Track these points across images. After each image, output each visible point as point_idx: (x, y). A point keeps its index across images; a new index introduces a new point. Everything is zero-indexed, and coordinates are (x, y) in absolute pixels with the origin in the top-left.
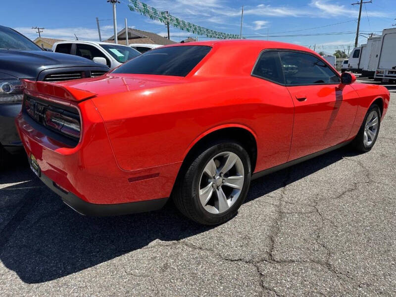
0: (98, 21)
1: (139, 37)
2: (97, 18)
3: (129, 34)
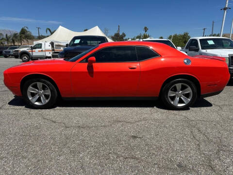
0: (213, 22)
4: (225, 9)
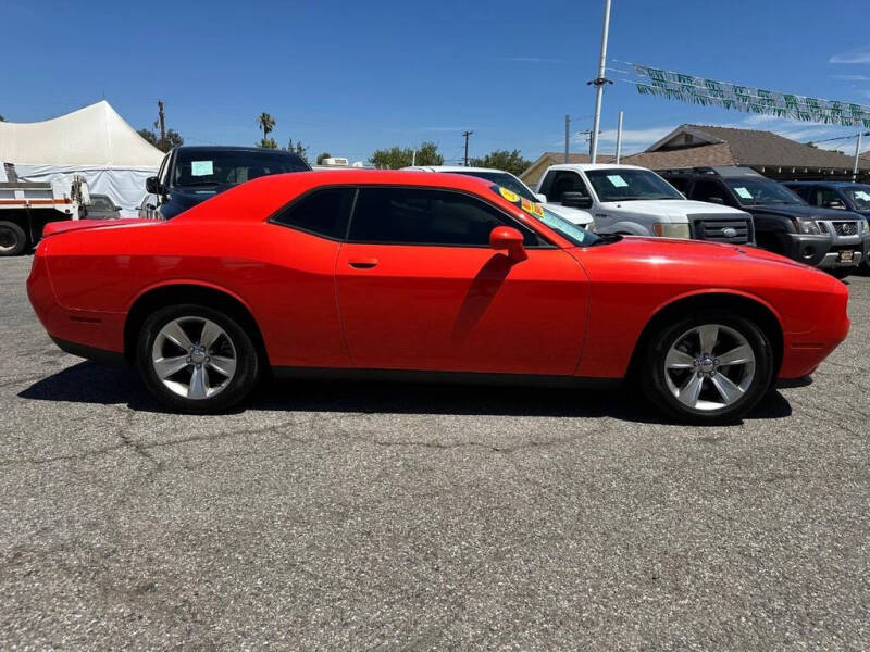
0: (568, 121)
1: (708, 144)
2: (567, 117)
3: (688, 137)
4: (599, 82)
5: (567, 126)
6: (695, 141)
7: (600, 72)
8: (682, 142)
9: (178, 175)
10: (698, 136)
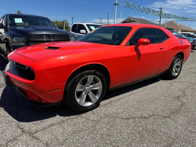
0: (108, 14)
1: (134, 21)
2: (108, 13)
3: (130, 20)
5: (108, 15)
6: (131, 21)
7: (116, 2)
8: (128, 21)
9: (10, 23)
10: (132, 20)
